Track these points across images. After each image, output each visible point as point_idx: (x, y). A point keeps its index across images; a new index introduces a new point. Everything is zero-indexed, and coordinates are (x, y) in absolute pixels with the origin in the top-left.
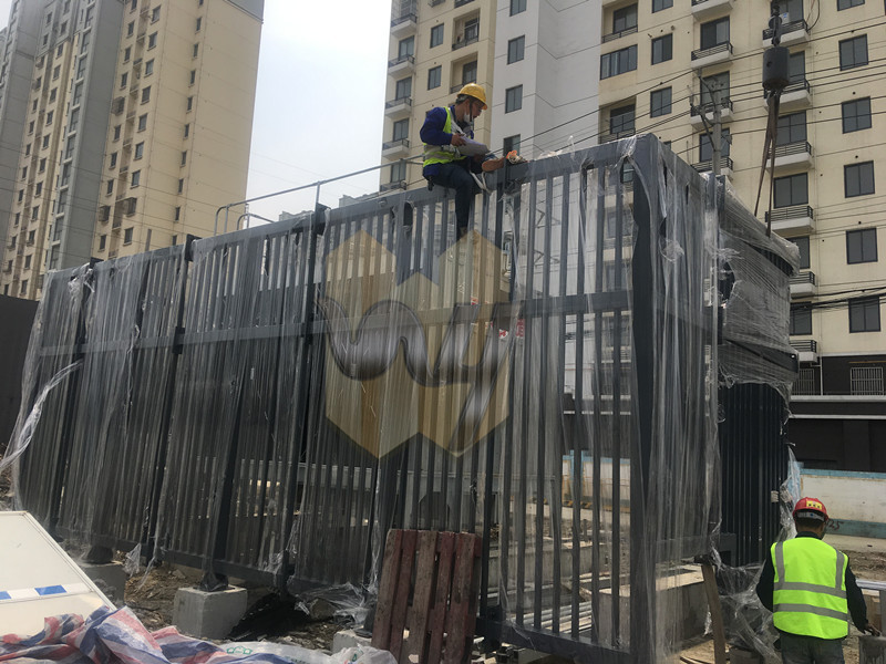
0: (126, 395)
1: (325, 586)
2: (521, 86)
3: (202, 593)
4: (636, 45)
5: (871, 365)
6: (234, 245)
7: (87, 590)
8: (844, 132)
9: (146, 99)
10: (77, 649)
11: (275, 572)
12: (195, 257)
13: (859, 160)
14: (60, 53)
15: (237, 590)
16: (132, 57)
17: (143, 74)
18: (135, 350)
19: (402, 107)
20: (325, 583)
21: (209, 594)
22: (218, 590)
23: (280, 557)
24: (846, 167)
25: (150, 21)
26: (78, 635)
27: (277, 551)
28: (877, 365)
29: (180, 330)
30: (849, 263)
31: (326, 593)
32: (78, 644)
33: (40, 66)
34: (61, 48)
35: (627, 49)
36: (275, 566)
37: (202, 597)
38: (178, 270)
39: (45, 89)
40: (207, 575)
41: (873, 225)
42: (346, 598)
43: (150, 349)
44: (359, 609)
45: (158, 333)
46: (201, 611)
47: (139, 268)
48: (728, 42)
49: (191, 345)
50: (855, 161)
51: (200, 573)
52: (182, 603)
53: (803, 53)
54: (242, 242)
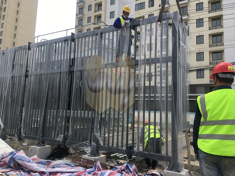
0: (10, 90)
1: (77, 143)
2: (114, 11)
3: (38, 147)
4: (145, 2)
5: (201, 87)
6: (44, 45)
7: (6, 146)
8: (197, 27)
9: (5, 10)
10: (7, 164)
11: (61, 140)
12: (31, 49)
13: (200, 35)
15: (48, 146)
18: (12, 77)
19: (81, 15)
20: (77, 142)
21: (40, 147)
22: (42, 146)
23: (62, 136)
24: (197, 36)
26: (7, 160)
27: (61, 134)
28: (203, 86)
29: (27, 71)
30: (197, 61)
31: (78, 145)
32: (7, 162)
35: (142, 3)
36: (61, 138)
37: (38, 148)
38: (26, 53)
40: (39, 142)
41: (203, 51)
42: (84, 146)
43: (17, 77)
44: (89, 149)
45: (19, 72)
46: (38, 152)
47: (12, 52)
48: (168, 3)
49: (31, 75)
50: (199, 35)
51: (37, 142)
52: (31, 150)
53: (187, 6)
54: (47, 44)
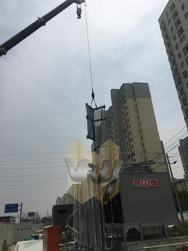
9: (130, 127)
14: (112, 124)
16: (125, 119)
17: (128, 122)
25: (126, 110)
33: (109, 128)
34: (112, 122)
39: (111, 132)
